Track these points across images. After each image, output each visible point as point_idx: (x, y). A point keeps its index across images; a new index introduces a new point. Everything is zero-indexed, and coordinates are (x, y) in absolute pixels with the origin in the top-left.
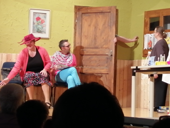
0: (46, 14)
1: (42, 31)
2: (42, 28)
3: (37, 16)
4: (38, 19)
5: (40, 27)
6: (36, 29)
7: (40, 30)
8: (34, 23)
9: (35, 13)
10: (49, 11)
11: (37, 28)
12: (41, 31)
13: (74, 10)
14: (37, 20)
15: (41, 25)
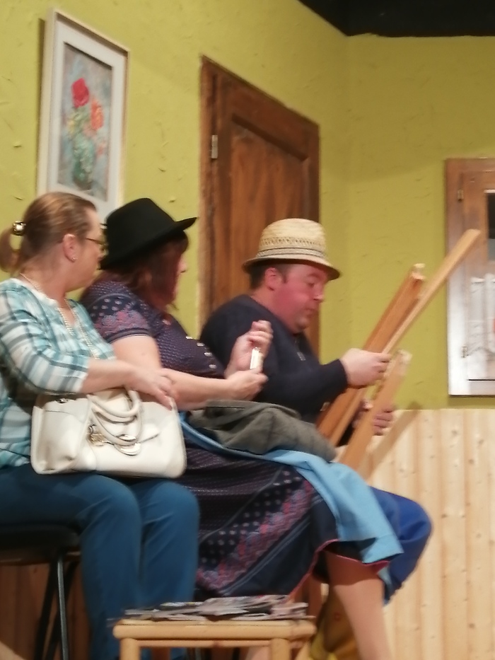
1: (93, 182)
2: (95, 157)
4: (80, 93)
5: (87, 153)
6: (68, 156)
7: (84, 171)
9: (70, 51)
10: (125, 53)
12: (90, 178)
14: (74, 97)
15: (89, 139)
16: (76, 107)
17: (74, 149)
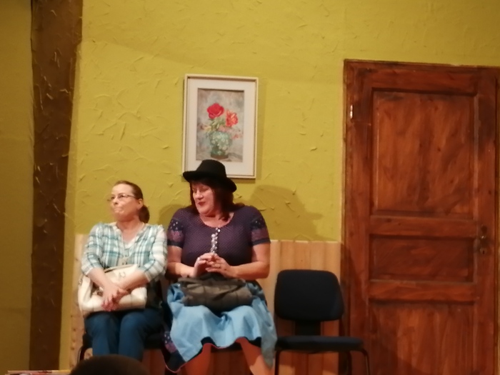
0: (242, 91)
1: (229, 154)
2: (230, 141)
3: (210, 101)
4: (215, 110)
5: (223, 140)
6: (208, 147)
7: (221, 150)
8: (200, 127)
9: (204, 92)
10: (254, 81)
11: (214, 142)
12: (227, 152)
13: (344, 74)
14: (210, 114)
15: (225, 132)
16: (212, 118)
17: (211, 140)
